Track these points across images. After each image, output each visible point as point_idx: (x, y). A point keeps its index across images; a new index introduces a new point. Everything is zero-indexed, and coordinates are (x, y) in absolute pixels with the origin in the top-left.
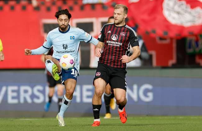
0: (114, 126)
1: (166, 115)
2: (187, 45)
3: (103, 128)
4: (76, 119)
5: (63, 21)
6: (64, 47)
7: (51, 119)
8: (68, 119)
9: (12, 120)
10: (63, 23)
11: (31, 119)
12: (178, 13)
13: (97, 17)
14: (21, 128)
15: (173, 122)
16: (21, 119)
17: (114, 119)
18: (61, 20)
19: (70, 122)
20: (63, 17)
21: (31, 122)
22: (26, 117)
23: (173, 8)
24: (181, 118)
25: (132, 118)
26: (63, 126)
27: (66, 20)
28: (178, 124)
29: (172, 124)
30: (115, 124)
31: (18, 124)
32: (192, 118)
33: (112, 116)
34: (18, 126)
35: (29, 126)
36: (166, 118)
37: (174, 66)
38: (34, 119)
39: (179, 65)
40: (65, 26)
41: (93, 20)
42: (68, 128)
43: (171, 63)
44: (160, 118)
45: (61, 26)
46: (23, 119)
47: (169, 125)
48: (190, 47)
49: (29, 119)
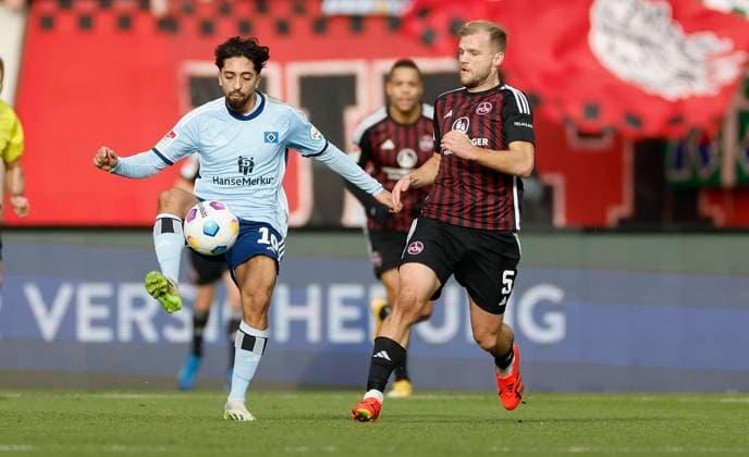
0: (422, 424)
1: (597, 389)
2: (670, 157)
3: (382, 429)
4: (295, 397)
5: (238, 78)
6: (240, 167)
7: (211, 397)
8: (266, 397)
9: (77, 396)
10: (237, 87)
11: (142, 396)
12: (642, 42)
13: (370, 56)
14: (106, 424)
15: (619, 414)
16: (107, 396)
17: (419, 401)
18: (230, 75)
19: (275, 407)
20: (239, 64)
21: (142, 405)
22: (123, 388)
23: (626, 25)
24: (645, 399)
25: (481, 397)
26: (248, 422)
27: (246, 76)
28: (636, 419)
29: (616, 420)
30: (425, 416)
31: (99, 412)
32: (683, 400)
33: (415, 390)
34: (99, 416)
35: (136, 417)
36: (595, 397)
37: (626, 227)
38: (152, 396)
39: (643, 221)
40: (243, 95)
41: (357, 67)
42: (266, 429)
43: (615, 214)
44: (576, 398)
45: (230, 94)
46: (116, 396)
47: (605, 423)
48: (679, 165)
49: (136, 396)
